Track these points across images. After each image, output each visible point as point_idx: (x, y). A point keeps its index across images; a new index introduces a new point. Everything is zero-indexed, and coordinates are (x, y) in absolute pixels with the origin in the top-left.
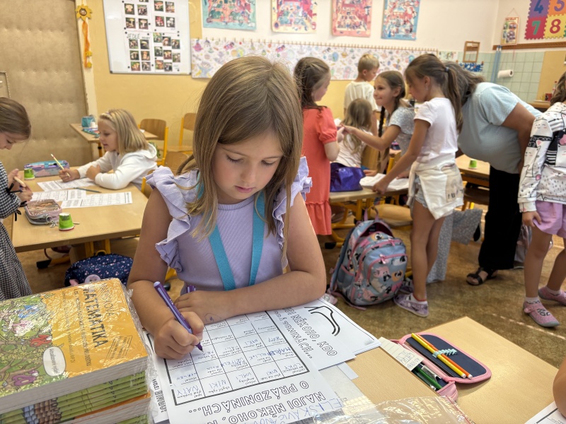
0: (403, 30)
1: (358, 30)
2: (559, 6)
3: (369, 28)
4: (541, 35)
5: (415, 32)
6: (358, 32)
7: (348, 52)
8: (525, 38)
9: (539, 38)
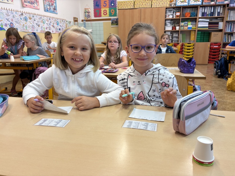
0: (52, 8)
1: (34, 5)
2: (105, 5)
3: (38, 5)
4: (100, 16)
5: (57, 10)
6: (34, 6)
7: (32, 17)
8: (94, 17)
9: (100, 17)
